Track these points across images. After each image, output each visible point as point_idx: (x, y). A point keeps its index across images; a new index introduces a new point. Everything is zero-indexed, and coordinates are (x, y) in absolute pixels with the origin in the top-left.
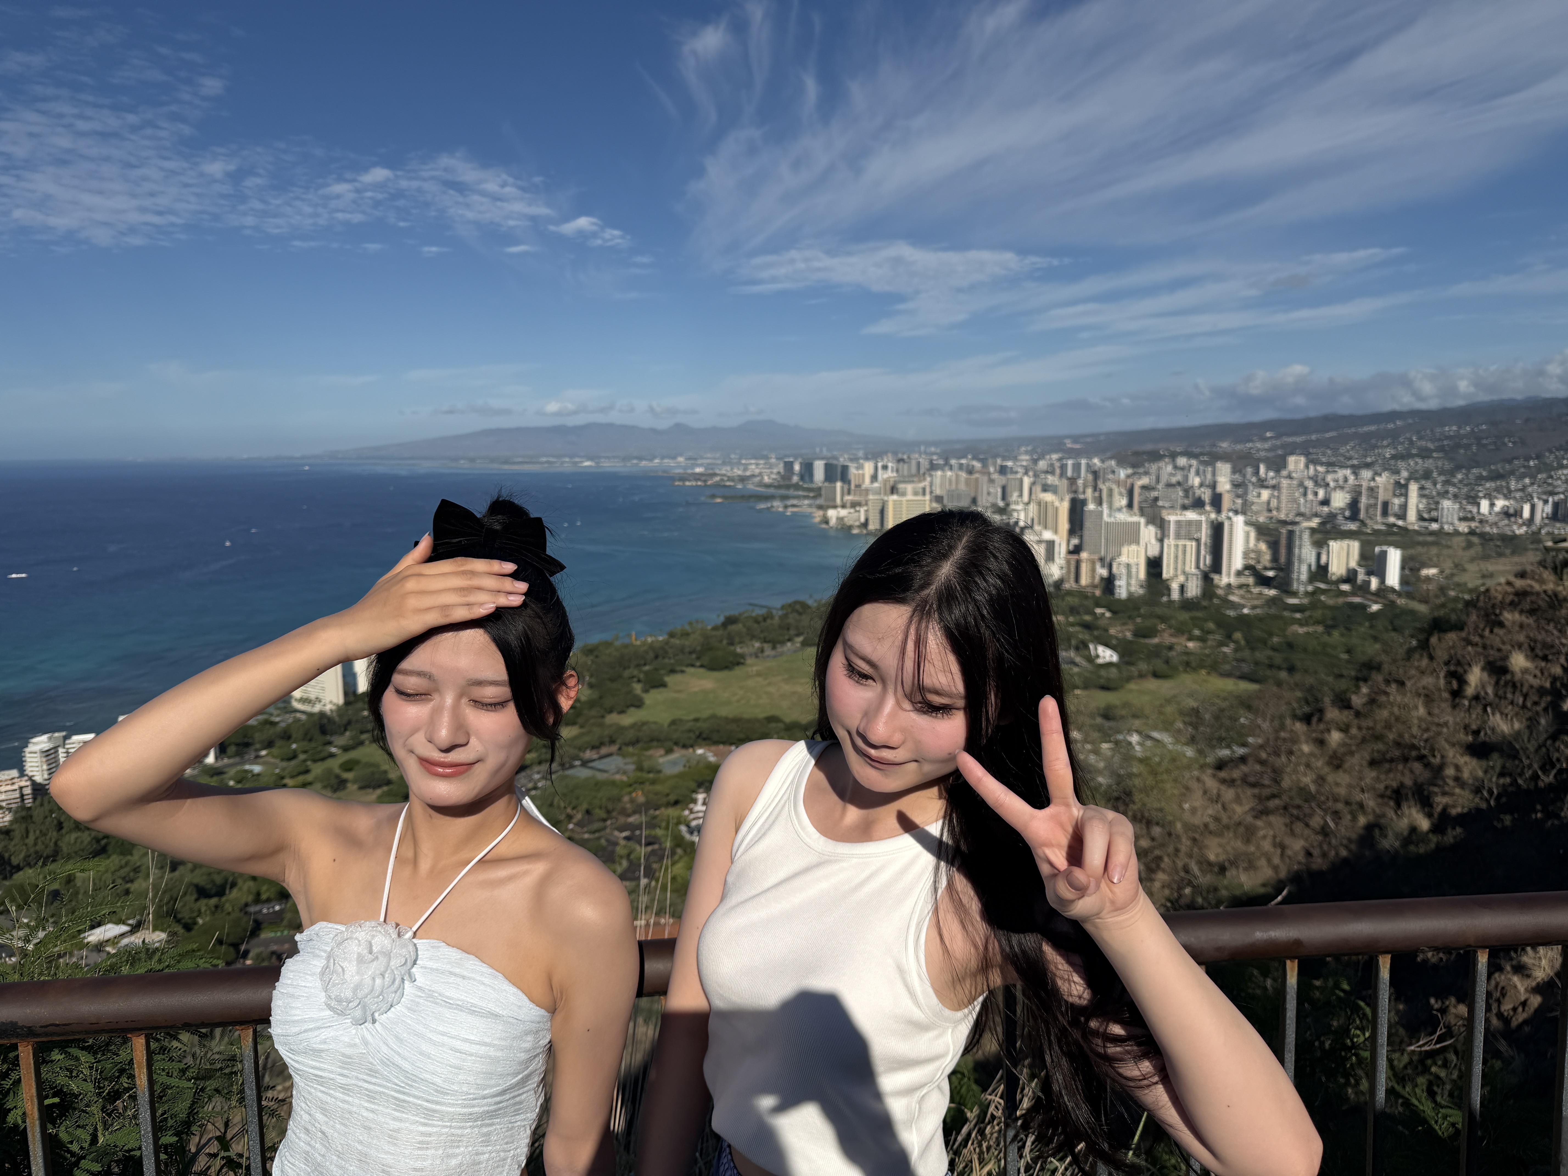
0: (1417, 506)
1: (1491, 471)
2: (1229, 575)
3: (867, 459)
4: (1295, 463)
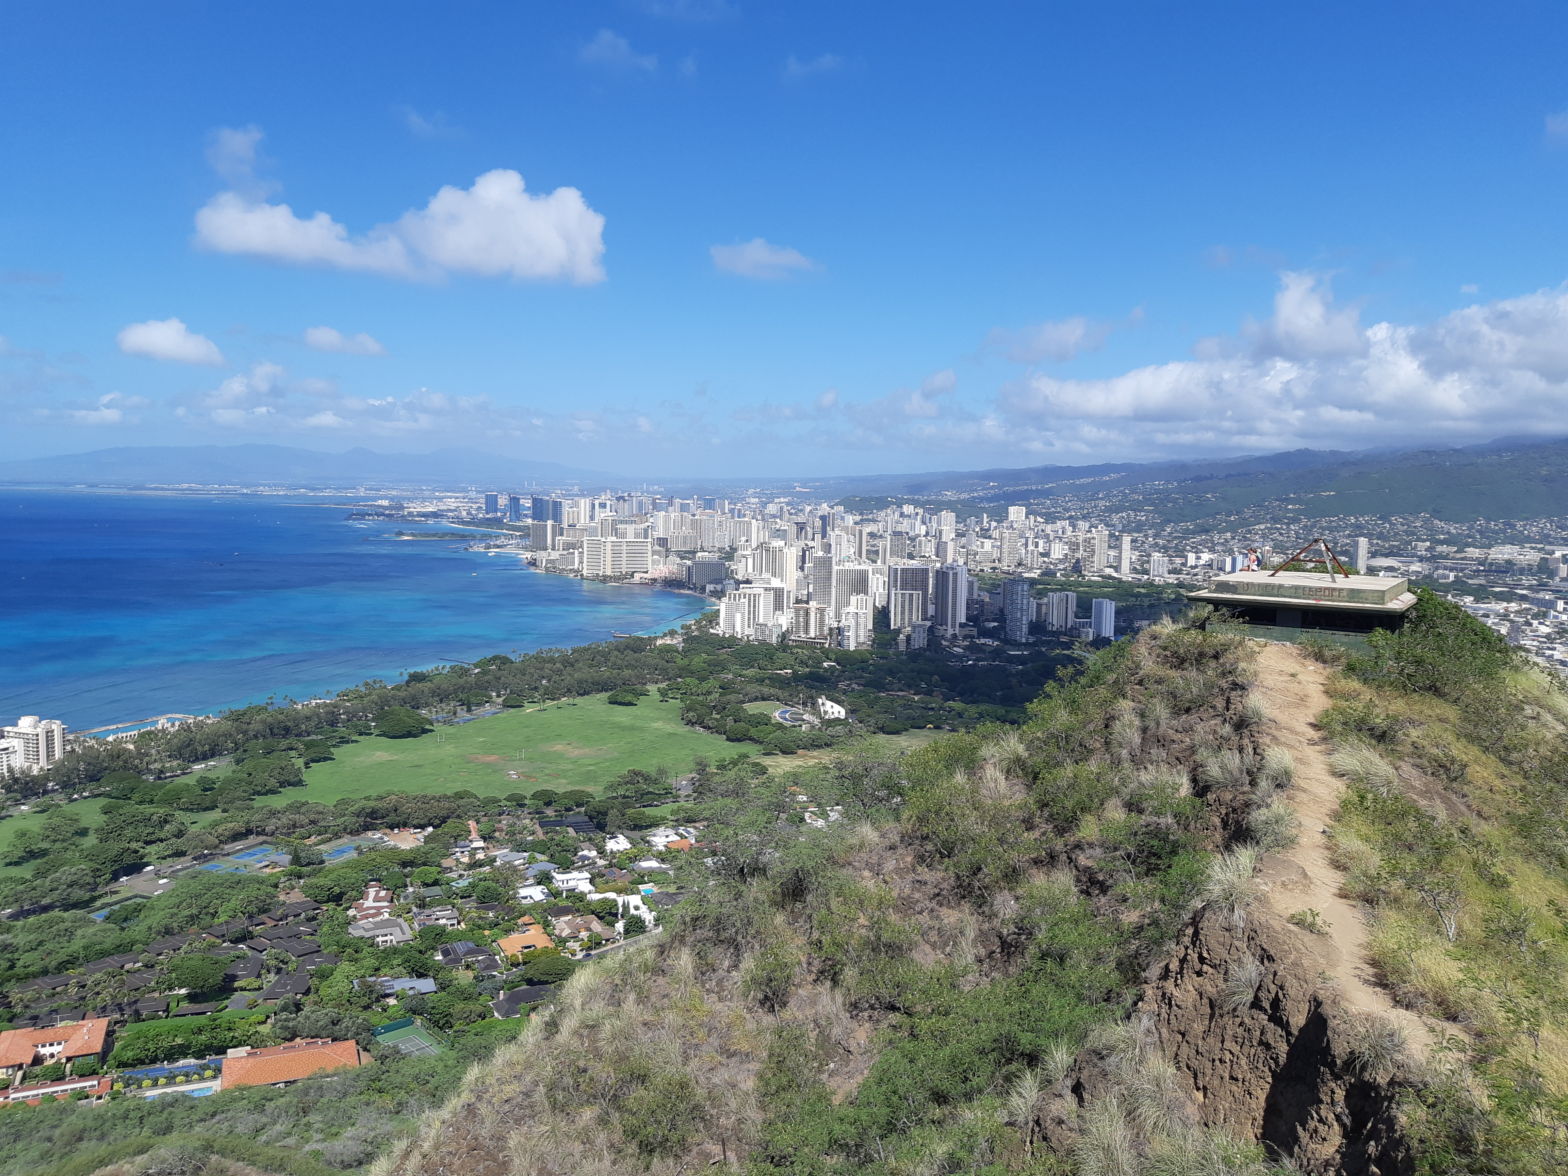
0: (1131, 558)
1: (1196, 525)
2: (953, 626)
3: (584, 496)
4: (1016, 513)
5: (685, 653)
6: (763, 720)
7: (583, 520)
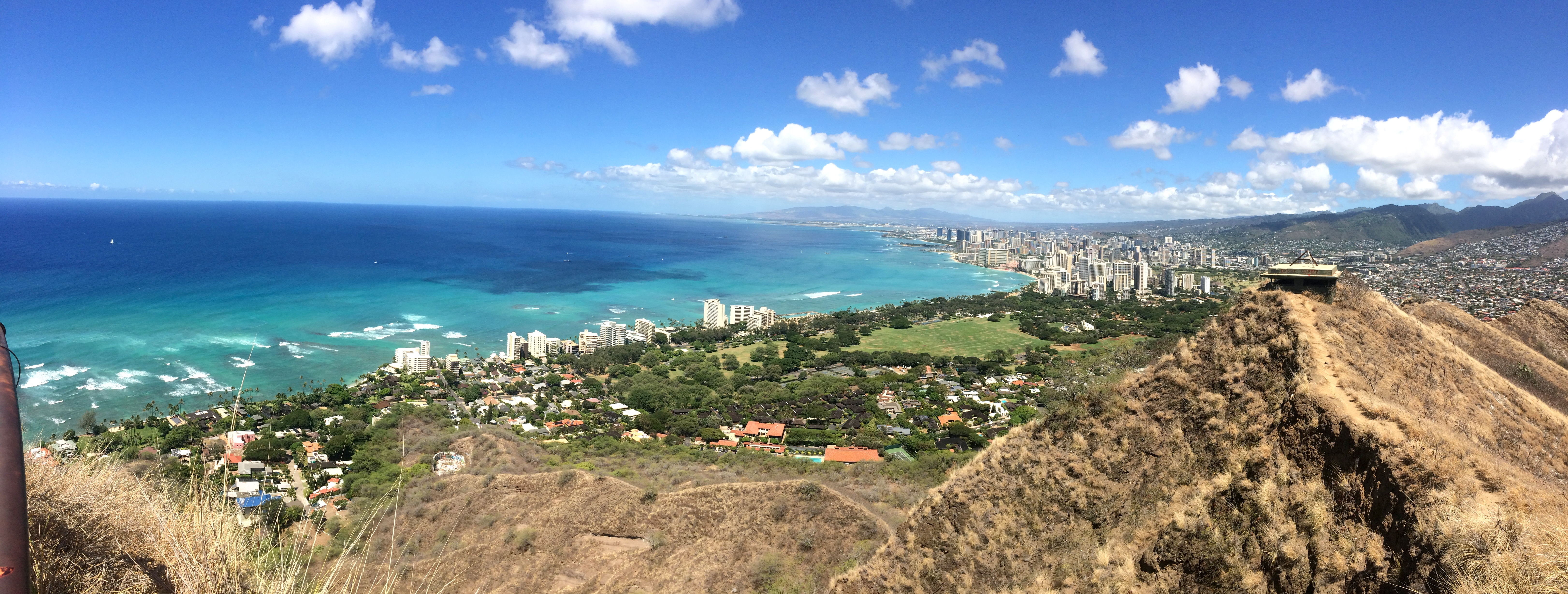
0: (1215, 259)
2: (1142, 288)
3: (979, 230)
4: (1169, 240)
5: (1022, 300)
6: (1056, 331)
7: (979, 241)
